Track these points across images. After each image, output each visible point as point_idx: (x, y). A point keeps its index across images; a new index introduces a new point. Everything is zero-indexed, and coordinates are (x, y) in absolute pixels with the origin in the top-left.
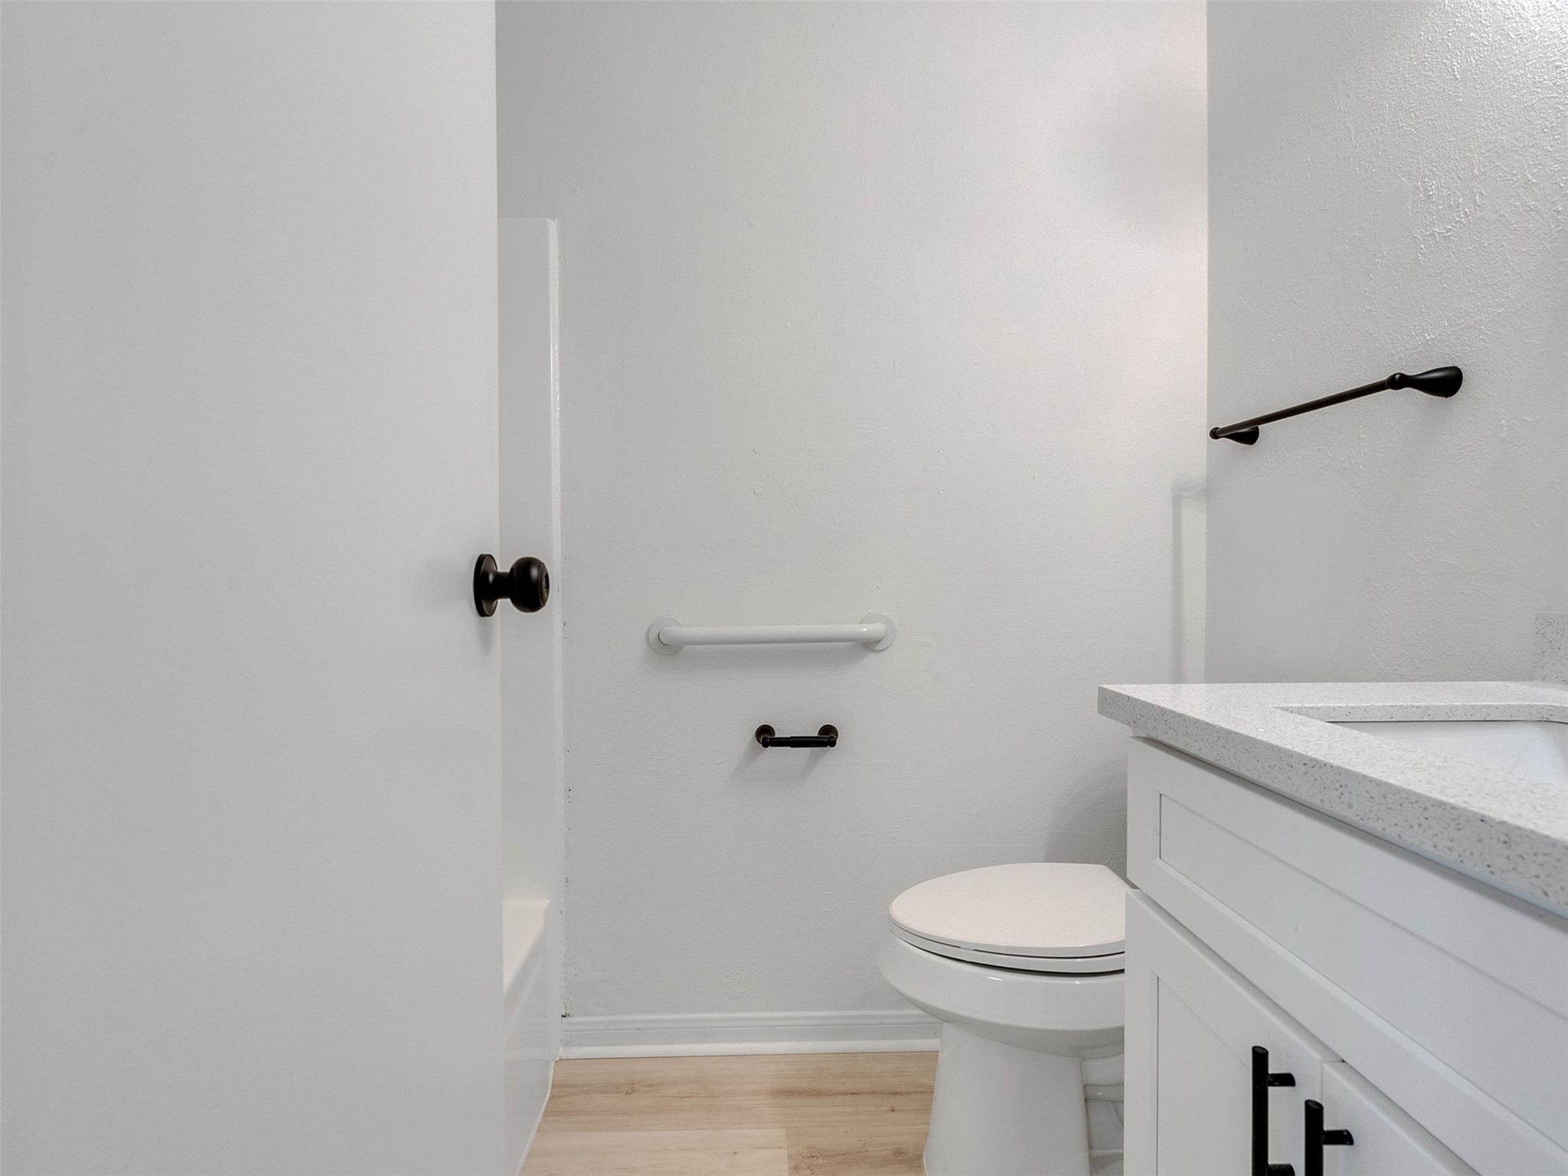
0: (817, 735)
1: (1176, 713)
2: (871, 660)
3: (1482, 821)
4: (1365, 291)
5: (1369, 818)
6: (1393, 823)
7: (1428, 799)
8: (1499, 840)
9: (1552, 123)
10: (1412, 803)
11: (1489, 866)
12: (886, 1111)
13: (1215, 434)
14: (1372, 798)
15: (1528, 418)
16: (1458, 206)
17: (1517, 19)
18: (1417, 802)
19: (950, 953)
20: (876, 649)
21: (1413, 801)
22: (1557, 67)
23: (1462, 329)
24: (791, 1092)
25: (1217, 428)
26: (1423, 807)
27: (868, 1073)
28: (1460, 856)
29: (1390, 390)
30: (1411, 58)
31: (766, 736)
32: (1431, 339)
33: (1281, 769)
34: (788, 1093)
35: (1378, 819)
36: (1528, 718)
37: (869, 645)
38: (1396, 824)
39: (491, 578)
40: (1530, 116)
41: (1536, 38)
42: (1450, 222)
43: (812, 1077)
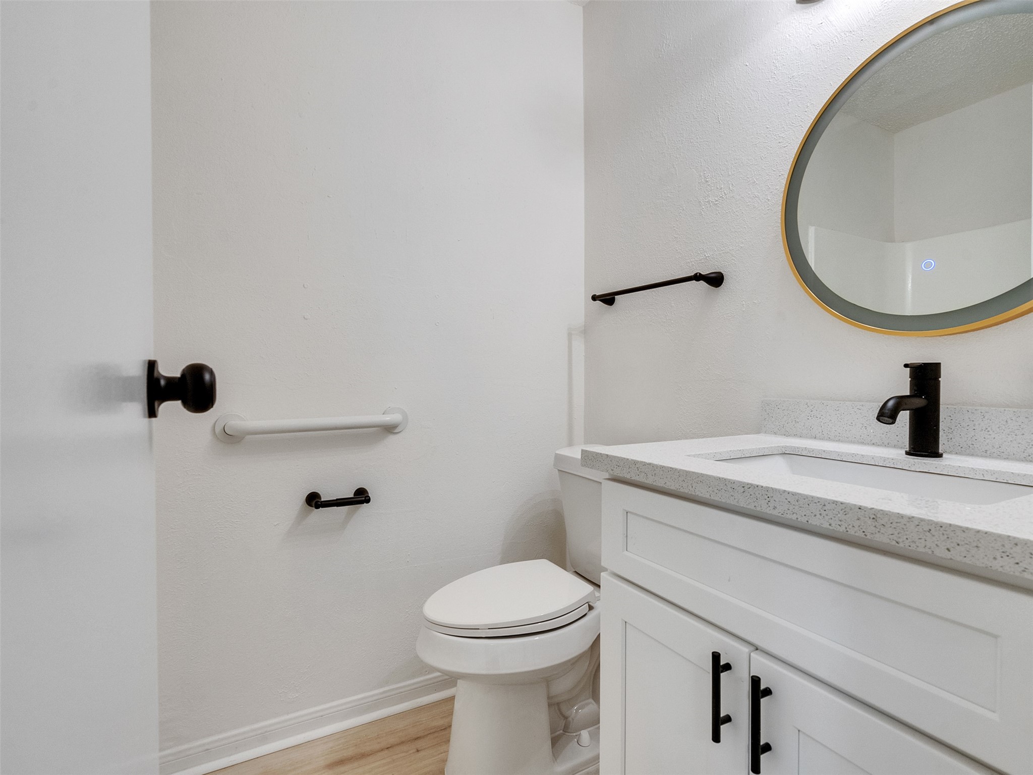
0: (352, 496)
1: (646, 463)
2: (392, 439)
3: (860, 508)
4: (674, 227)
5: (787, 514)
6: (803, 515)
7: (826, 500)
8: (870, 518)
9: (765, 155)
10: (815, 503)
11: (864, 532)
12: (413, 753)
13: (594, 298)
14: (789, 502)
15: (755, 301)
16: (721, 188)
17: (749, 99)
18: (819, 502)
19: (472, 634)
20: (395, 431)
21: (817, 502)
22: (767, 128)
23: (723, 253)
24: (342, 761)
25: (595, 295)
26: (823, 504)
27: (395, 730)
28: (846, 528)
29: (694, 281)
30: (697, 107)
31: (314, 500)
32: (708, 256)
33: (726, 491)
34: (341, 762)
35: (794, 513)
36: (778, 453)
37: (390, 429)
38: (805, 515)
39: (163, 382)
40: (755, 149)
41: (758, 111)
42: (717, 197)
43: (356, 745)
